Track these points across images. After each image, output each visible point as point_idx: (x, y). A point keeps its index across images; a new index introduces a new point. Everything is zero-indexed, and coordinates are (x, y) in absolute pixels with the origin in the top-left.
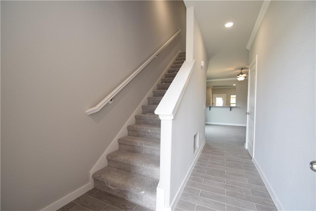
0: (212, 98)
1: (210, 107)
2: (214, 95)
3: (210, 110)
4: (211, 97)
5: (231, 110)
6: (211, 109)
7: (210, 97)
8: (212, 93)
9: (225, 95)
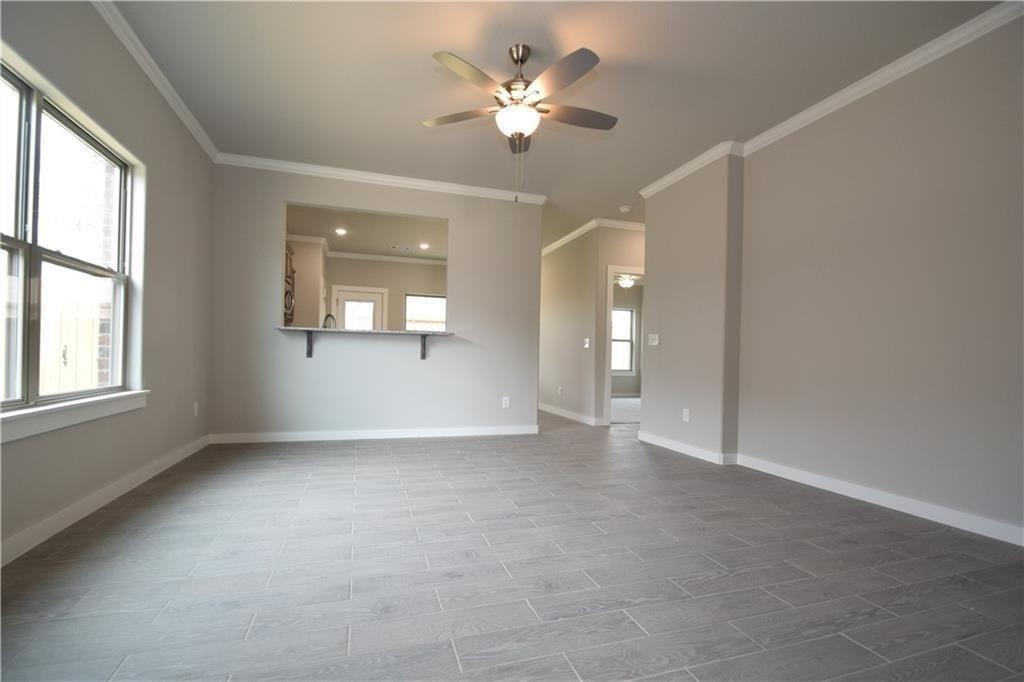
0: (328, 300)
1: (310, 334)
2: (335, 288)
3: (310, 354)
4: (322, 294)
5: (424, 356)
6: (317, 347)
7: (318, 297)
8: (327, 279)
9: (385, 291)
